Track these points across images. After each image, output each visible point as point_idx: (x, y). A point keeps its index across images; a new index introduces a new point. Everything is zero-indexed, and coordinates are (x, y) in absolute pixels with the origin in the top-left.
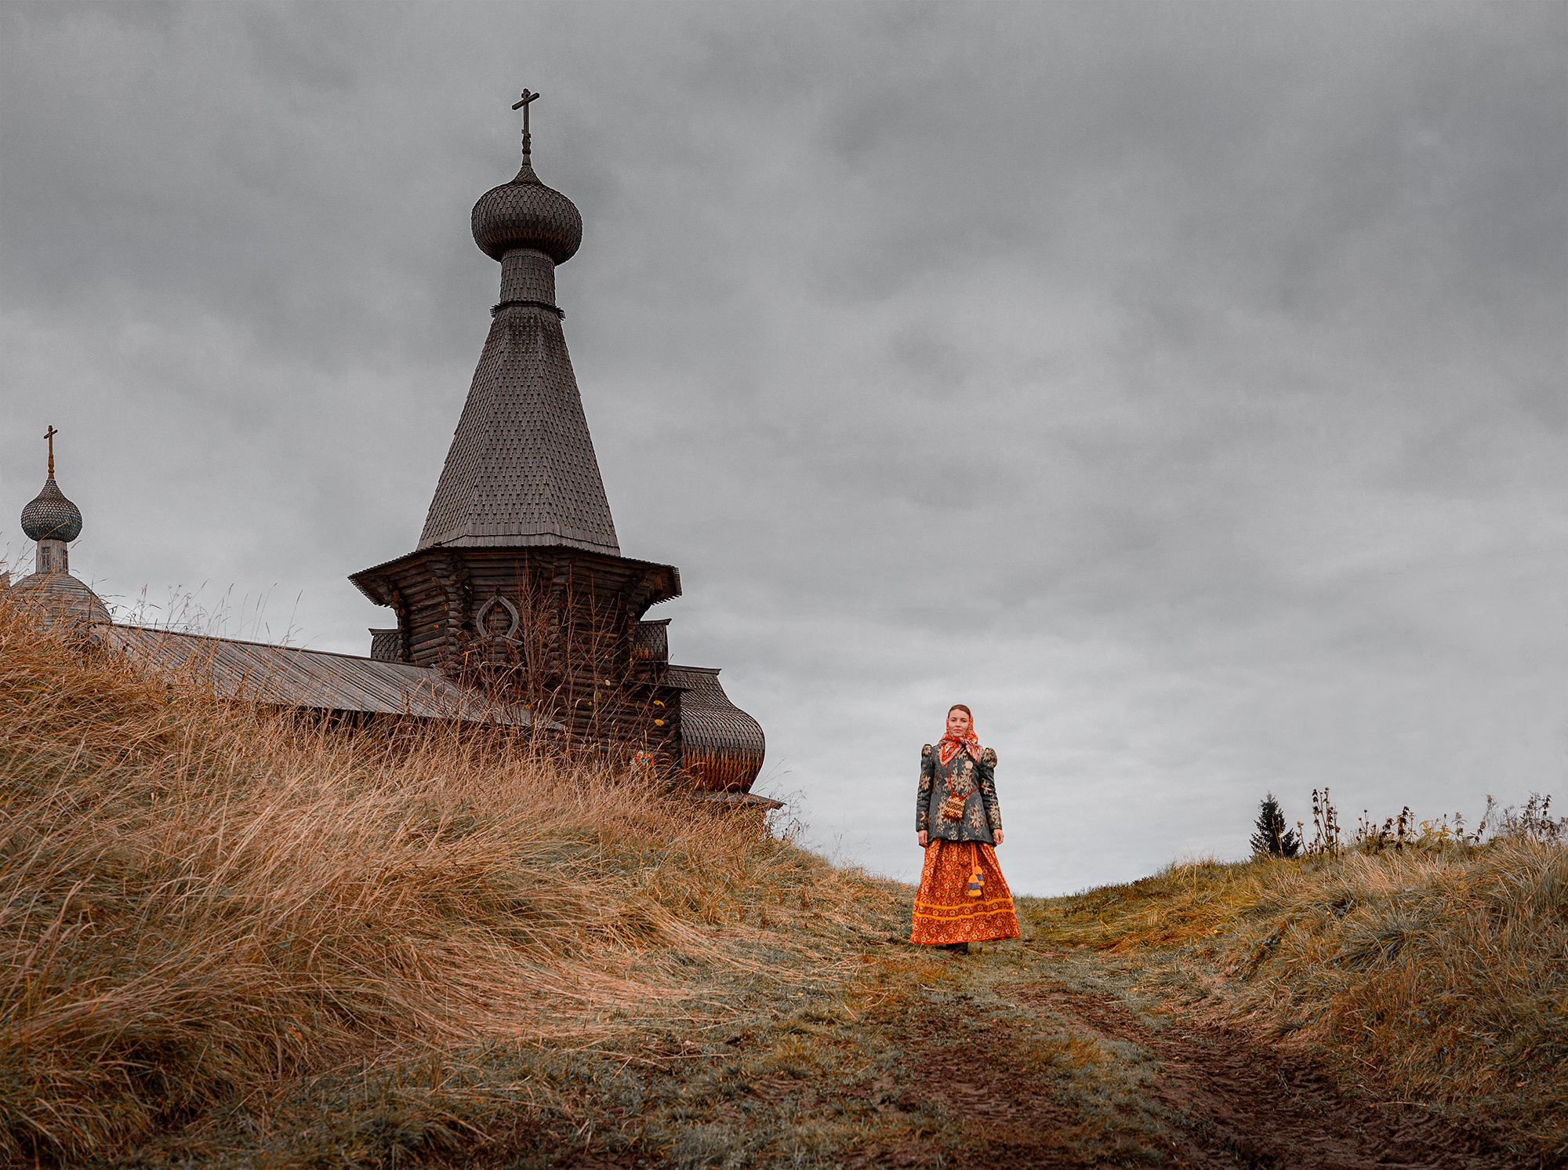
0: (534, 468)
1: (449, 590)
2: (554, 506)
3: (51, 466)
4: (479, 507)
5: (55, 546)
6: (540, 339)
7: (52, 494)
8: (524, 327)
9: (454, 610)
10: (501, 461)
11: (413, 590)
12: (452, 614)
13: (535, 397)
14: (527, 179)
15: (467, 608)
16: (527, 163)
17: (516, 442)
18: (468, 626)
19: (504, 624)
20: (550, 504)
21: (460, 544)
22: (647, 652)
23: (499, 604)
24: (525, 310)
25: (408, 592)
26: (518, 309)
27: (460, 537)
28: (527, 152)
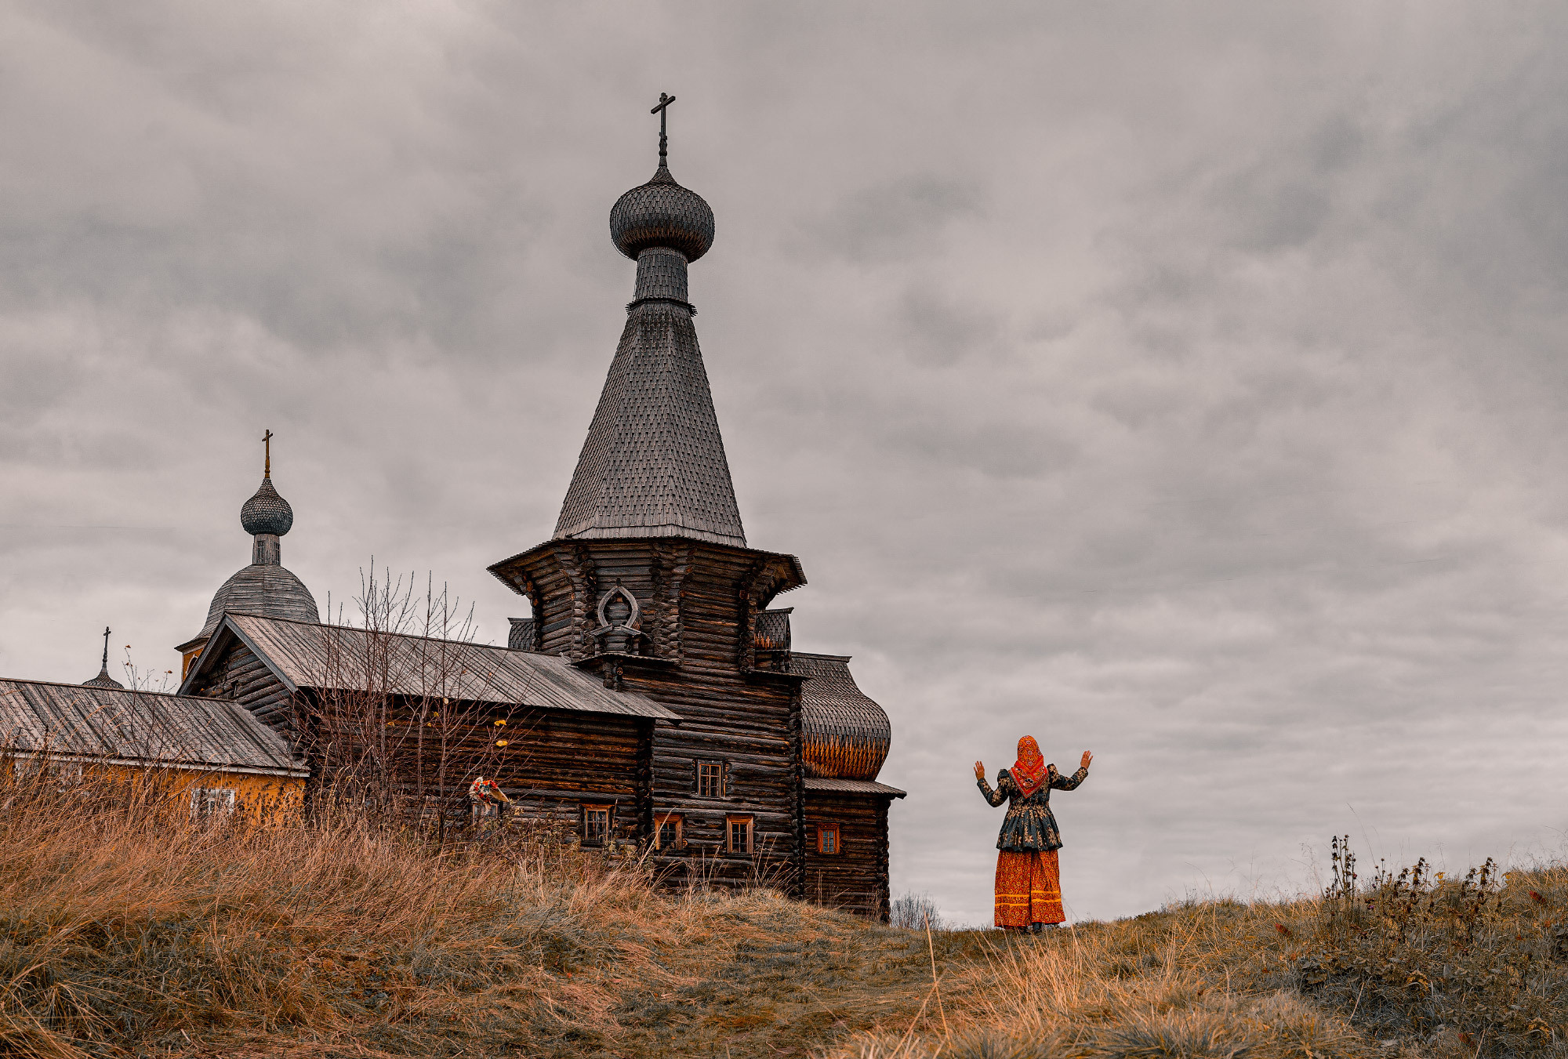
0: (660, 461)
1: (575, 580)
2: (677, 498)
3: (267, 466)
4: (606, 500)
5: (268, 539)
6: (670, 334)
7: (268, 492)
8: (656, 324)
9: (581, 600)
10: (628, 454)
11: (546, 580)
12: (578, 603)
13: (664, 391)
14: (663, 179)
15: (592, 600)
16: (663, 164)
17: (643, 435)
18: (591, 616)
19: (623, 614)
20: (674, 495)
21: (585, 536)
22: (768, 640)
23: (619, 595)
24: (657, 307)
25: (541, 582)
26: (650, 306)
27: (587, 530)
28: (663, 153)
